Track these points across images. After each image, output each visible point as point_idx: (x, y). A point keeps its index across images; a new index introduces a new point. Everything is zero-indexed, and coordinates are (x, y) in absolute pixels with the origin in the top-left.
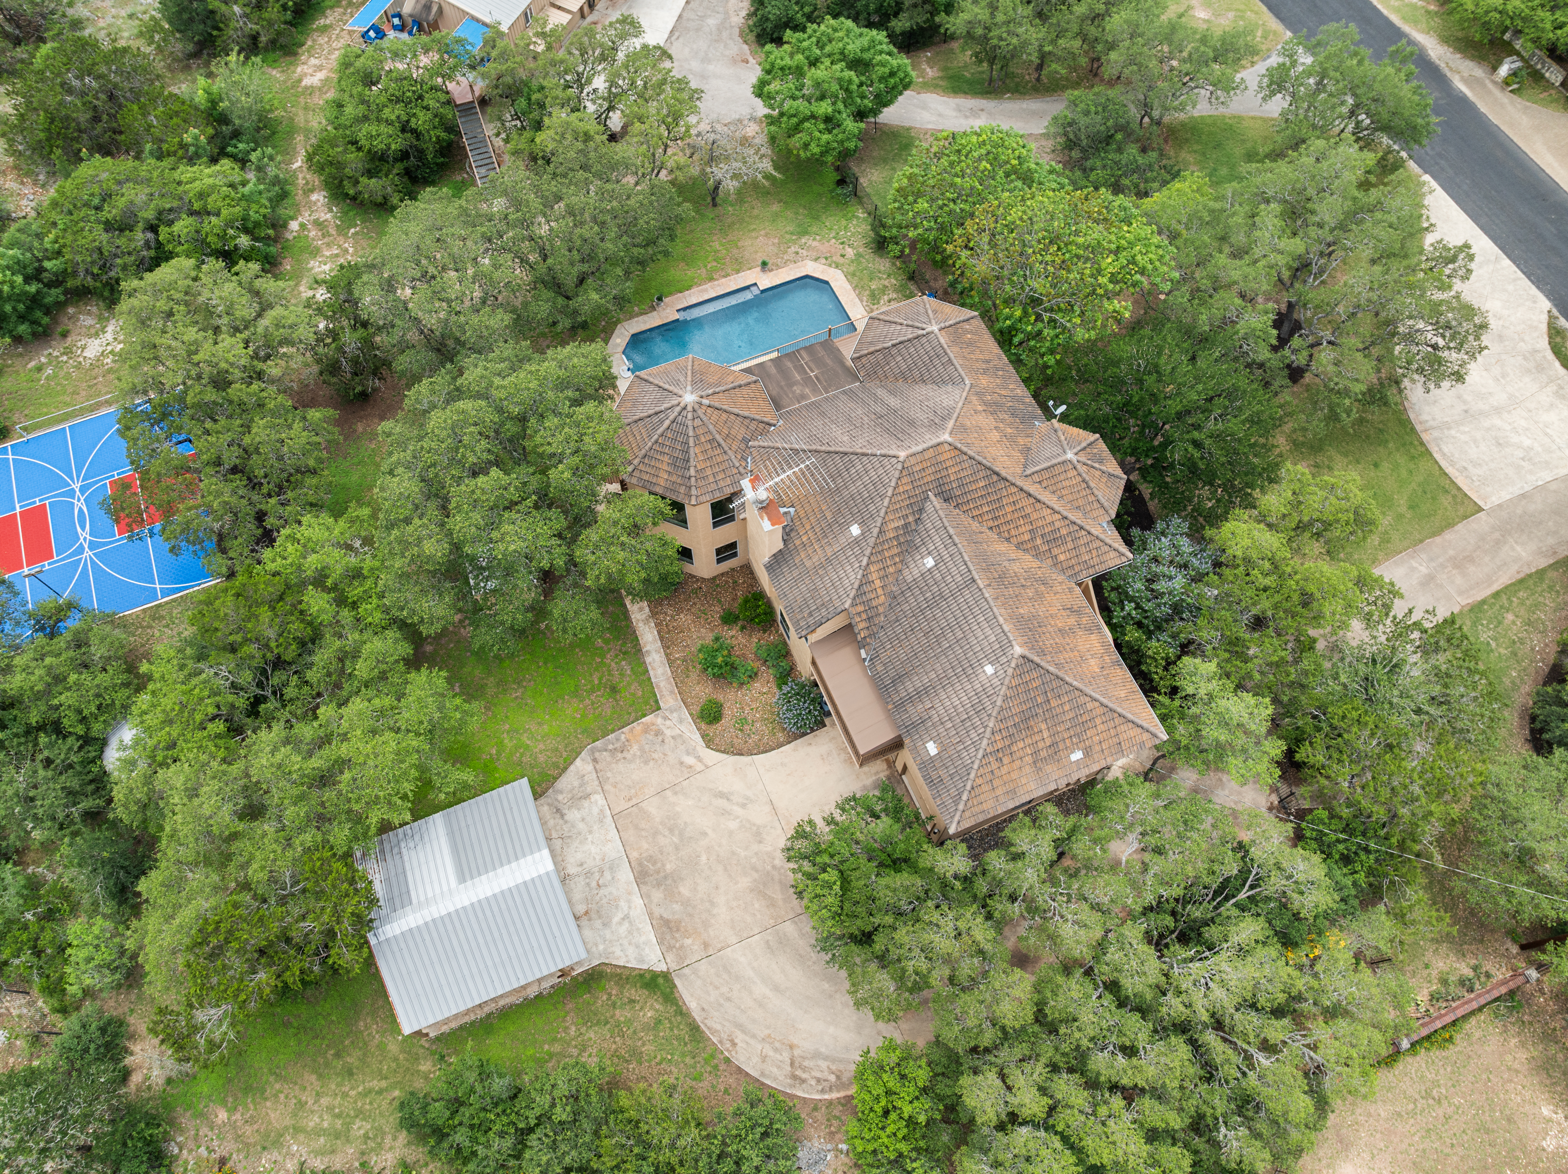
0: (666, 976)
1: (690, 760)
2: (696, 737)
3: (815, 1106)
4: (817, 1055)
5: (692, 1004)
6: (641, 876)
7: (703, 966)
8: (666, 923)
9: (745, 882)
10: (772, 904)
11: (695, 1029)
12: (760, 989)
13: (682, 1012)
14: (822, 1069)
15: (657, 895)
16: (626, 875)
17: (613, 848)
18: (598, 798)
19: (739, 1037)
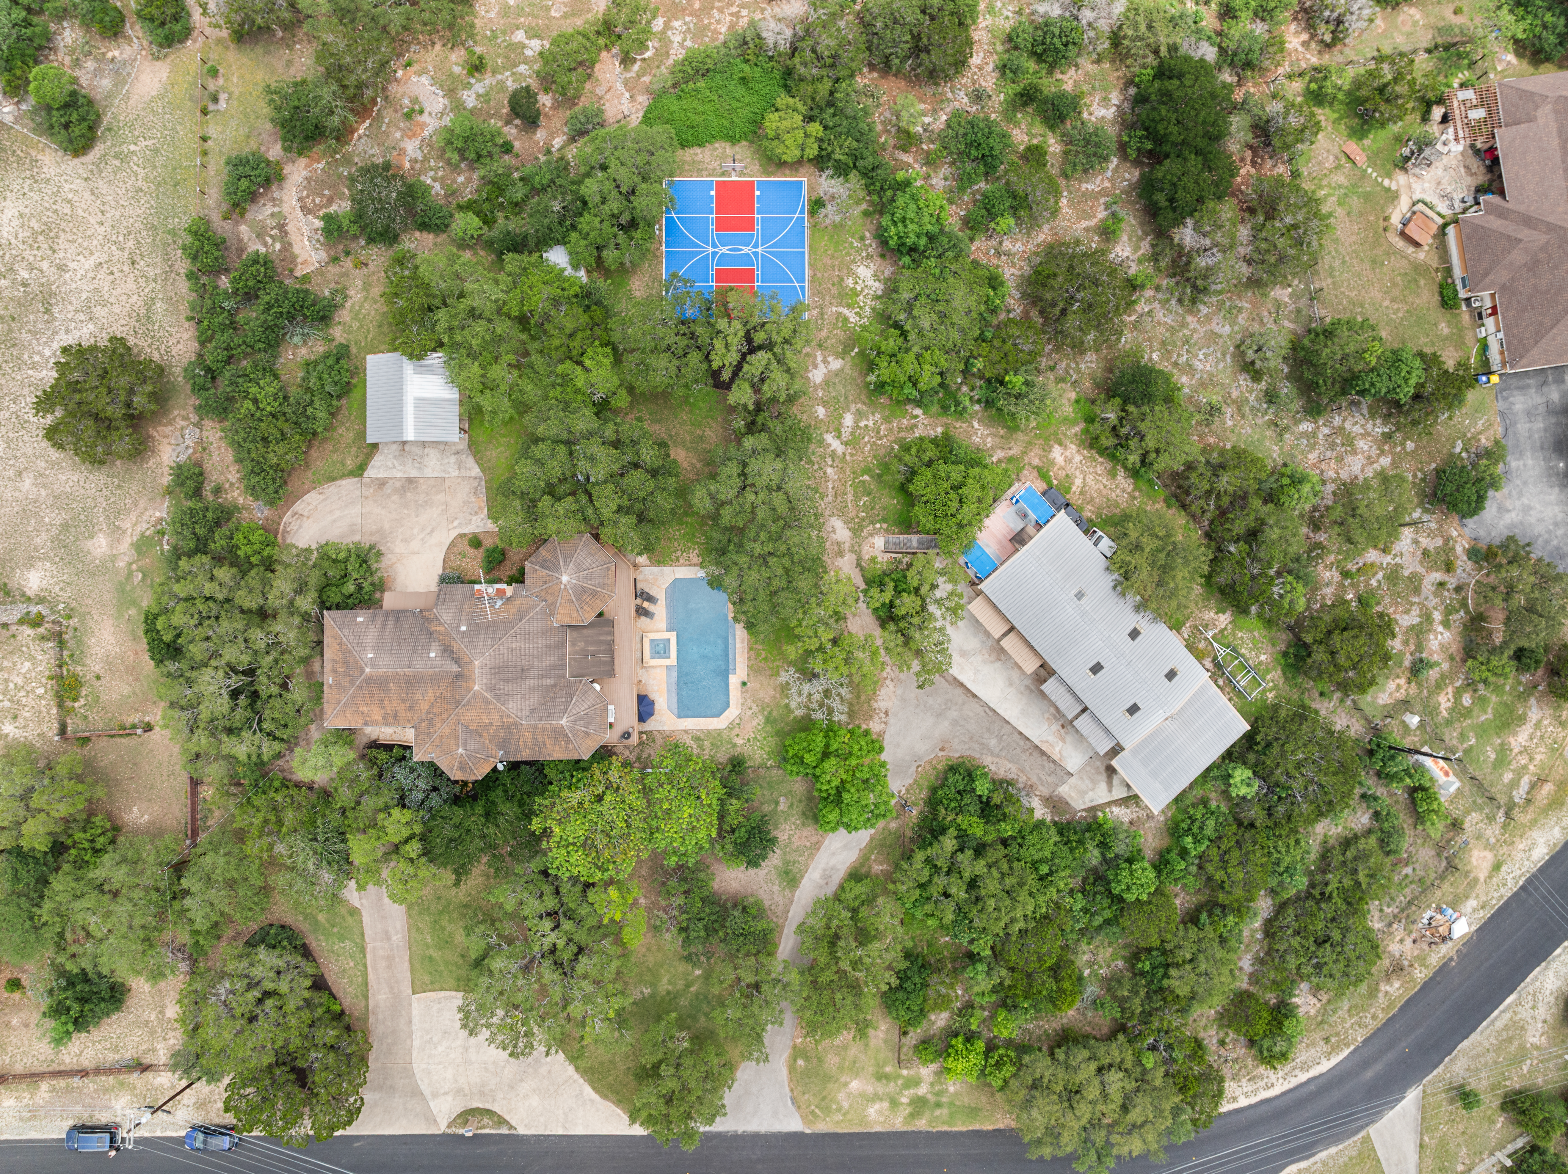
0: (361, 475)
1: (456, 523)
2: (466, 530)
3: (281, 518)
4: (300, 527)
5: (344, 482)
6: (410, 480)
7: (358, 493)
8: (384, 484)
9: (387, 526)
10: (371, 534)
11: (334, 479)
12: (337, 514)
13: (343, 476)
14: (293, 527)
15: (398, 484)
16: (414, 473)
17: (428, 472)
18: (456, 473)
19: (322, 497)
